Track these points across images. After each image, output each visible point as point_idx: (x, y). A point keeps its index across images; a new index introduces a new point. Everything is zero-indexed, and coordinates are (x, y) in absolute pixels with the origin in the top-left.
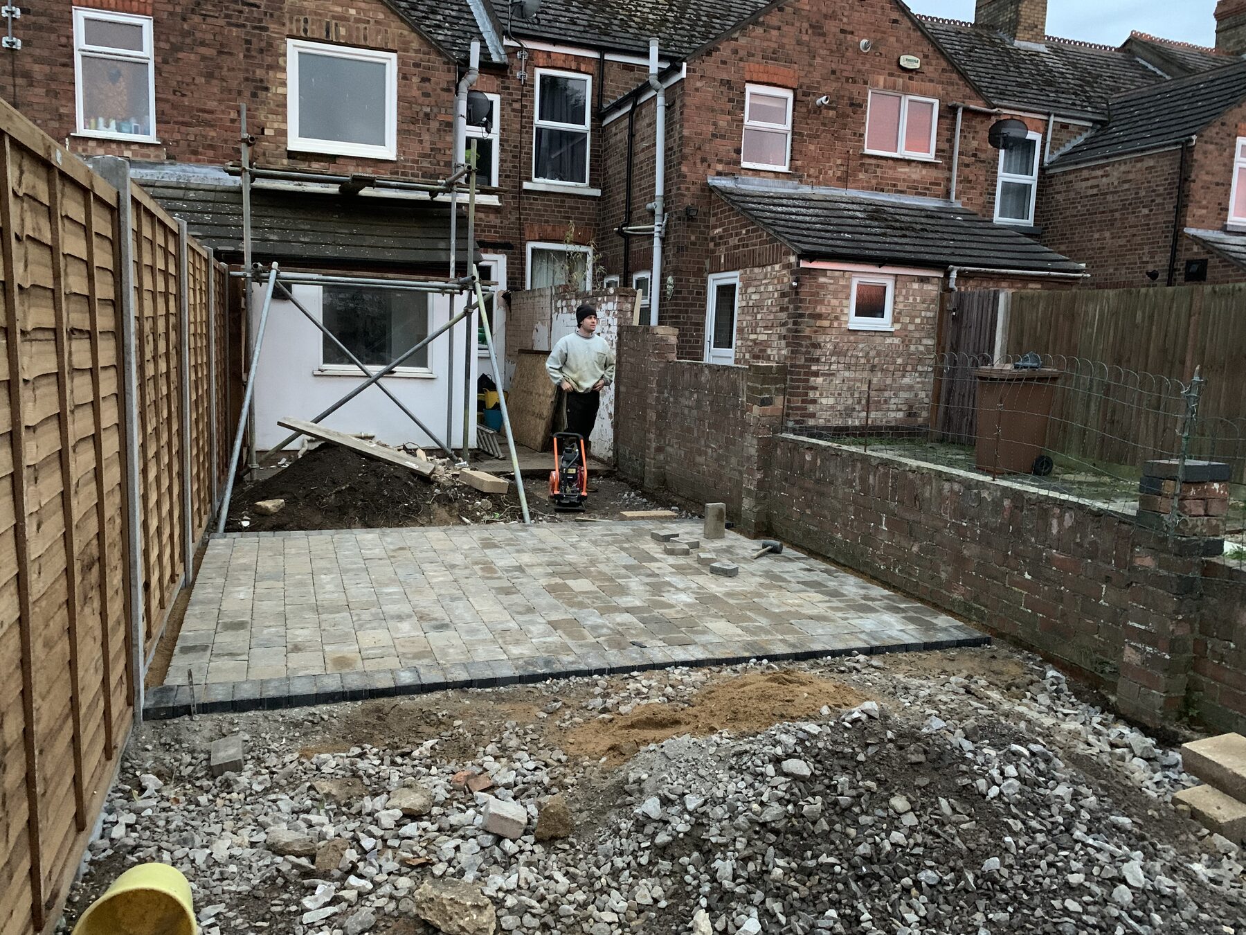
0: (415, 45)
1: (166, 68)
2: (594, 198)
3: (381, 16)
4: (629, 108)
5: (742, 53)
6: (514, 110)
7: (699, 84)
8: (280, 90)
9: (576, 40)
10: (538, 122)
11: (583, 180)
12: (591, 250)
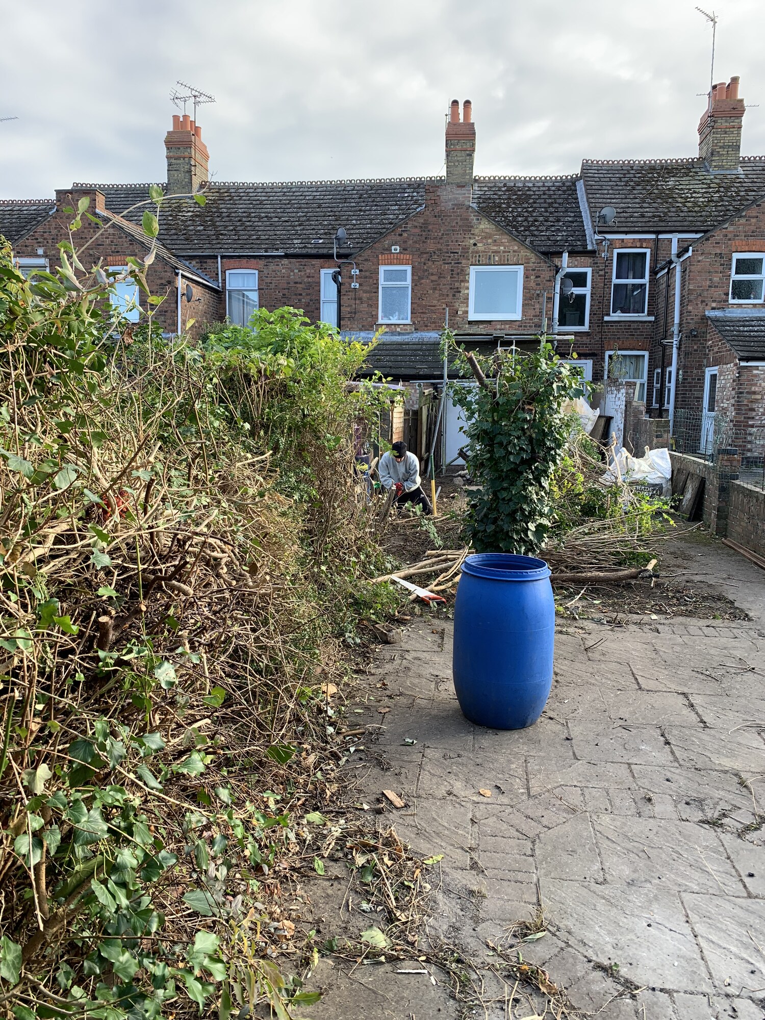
0: (533, 260)
1: (416, 288)
2: (650, 322)
3: (516, 248)
4: (666, 270)
5: (730, 236)
6: (600, 276)
7: (700, 258)
8: (466, 292)
9: (640, 229)
10: (615, 281)
11: (643, 312)
12: (646, 354)
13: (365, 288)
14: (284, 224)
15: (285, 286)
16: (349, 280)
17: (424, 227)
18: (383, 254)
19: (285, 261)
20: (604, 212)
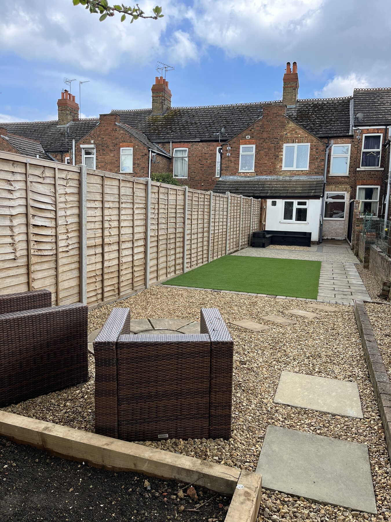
0: (315, 141)
1: (257, 155)
2: (381, 171)
3: (307, 135)
6: (355, 148)
8: (281, 157)
9: (378, 124)
10: (363, 150)
11: (378, 166)
12: (379, 187)
13: (233, 156)
14: (203, 126)
15: (200, 155)
16: (225, 152)
17: (262, 126)
18: (242, 139)
19: (201, 144)
20: (358, 115)
